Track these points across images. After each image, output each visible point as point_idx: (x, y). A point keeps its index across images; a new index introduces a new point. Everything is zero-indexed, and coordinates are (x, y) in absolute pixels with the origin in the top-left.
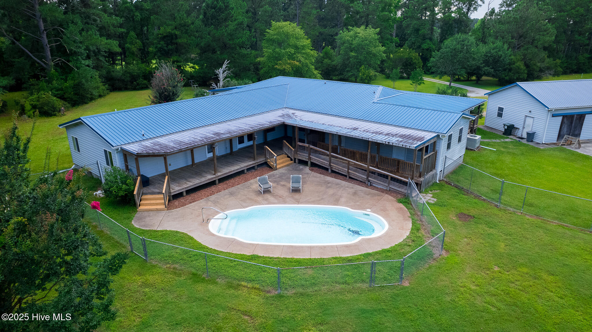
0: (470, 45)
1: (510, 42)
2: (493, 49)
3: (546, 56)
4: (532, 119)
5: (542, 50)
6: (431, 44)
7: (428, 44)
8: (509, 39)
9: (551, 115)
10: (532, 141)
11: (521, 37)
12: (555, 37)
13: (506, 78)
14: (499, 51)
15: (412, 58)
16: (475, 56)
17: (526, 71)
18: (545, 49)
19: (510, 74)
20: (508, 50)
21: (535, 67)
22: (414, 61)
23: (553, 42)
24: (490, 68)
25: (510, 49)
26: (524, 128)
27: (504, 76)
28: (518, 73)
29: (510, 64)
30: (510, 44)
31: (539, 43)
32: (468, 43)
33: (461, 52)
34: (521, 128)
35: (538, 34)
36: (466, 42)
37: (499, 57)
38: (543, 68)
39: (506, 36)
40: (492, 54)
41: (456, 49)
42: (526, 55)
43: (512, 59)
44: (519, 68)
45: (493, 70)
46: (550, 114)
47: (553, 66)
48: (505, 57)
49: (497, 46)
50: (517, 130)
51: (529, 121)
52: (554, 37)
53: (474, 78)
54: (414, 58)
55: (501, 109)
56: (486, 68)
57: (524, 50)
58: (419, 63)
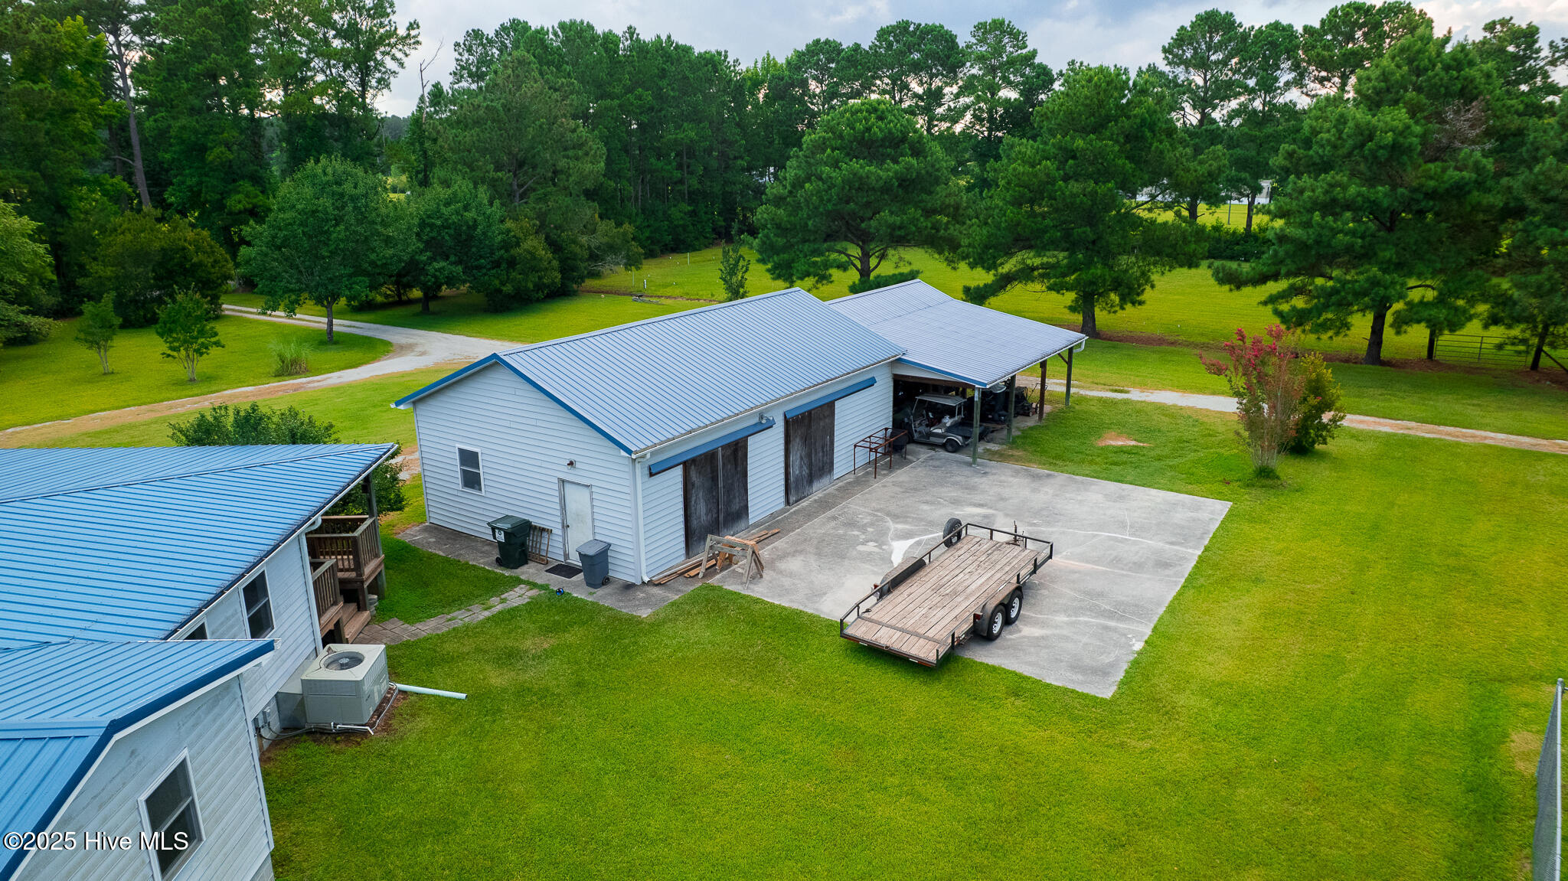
0: (366, 196)
1: (494, 180)
2: (447, 204)
3: (597, 216)
4: (586, 491)
5: (583, 198)
6: (256, 196)
7: (247, 196)
8: (488, 172)
9: (647, 472)
10: (606, 581)
11: (521, 164)
12: (606, 164)
13: (504, 289)
14: (466, 208)
15: (184, 249)
16: (390, 232)
17: (555, 263)
18: (590, 195)
19: (514, 274)
20: (491, 204)
21: (578, 250)
22: (195, 260)
23: (604, 176)
24: (452, 264)
25: (497, 202)
26: (565, 527)
27: (497, 282)
28: (534, 269)
29: (506, 246)
30: (493, 184)
31: (571, 179)
32: (355, 188)
33: (338, 221)
34: (557, 530)
35: (564, 157)
36: (348, 187)
37: (469, 227)
38: (598, 248)
39: (477, 161)
40: (446, 220)
41: (317, 211)
42: (545, 214)
43: (509, 231)
44: (533, 256)
45: (460, 268)
46: (641, 471)
47: (619, 242)
48: (489, 226)
49: (455, 194)
50: (545, 534)
51: (577, 500)
52: (602, 164)
53: (416, 293)
54: (192, 248)
55: (469, 458)
56: (436, 265)
57: (539, 200)
58: (216, 262)
